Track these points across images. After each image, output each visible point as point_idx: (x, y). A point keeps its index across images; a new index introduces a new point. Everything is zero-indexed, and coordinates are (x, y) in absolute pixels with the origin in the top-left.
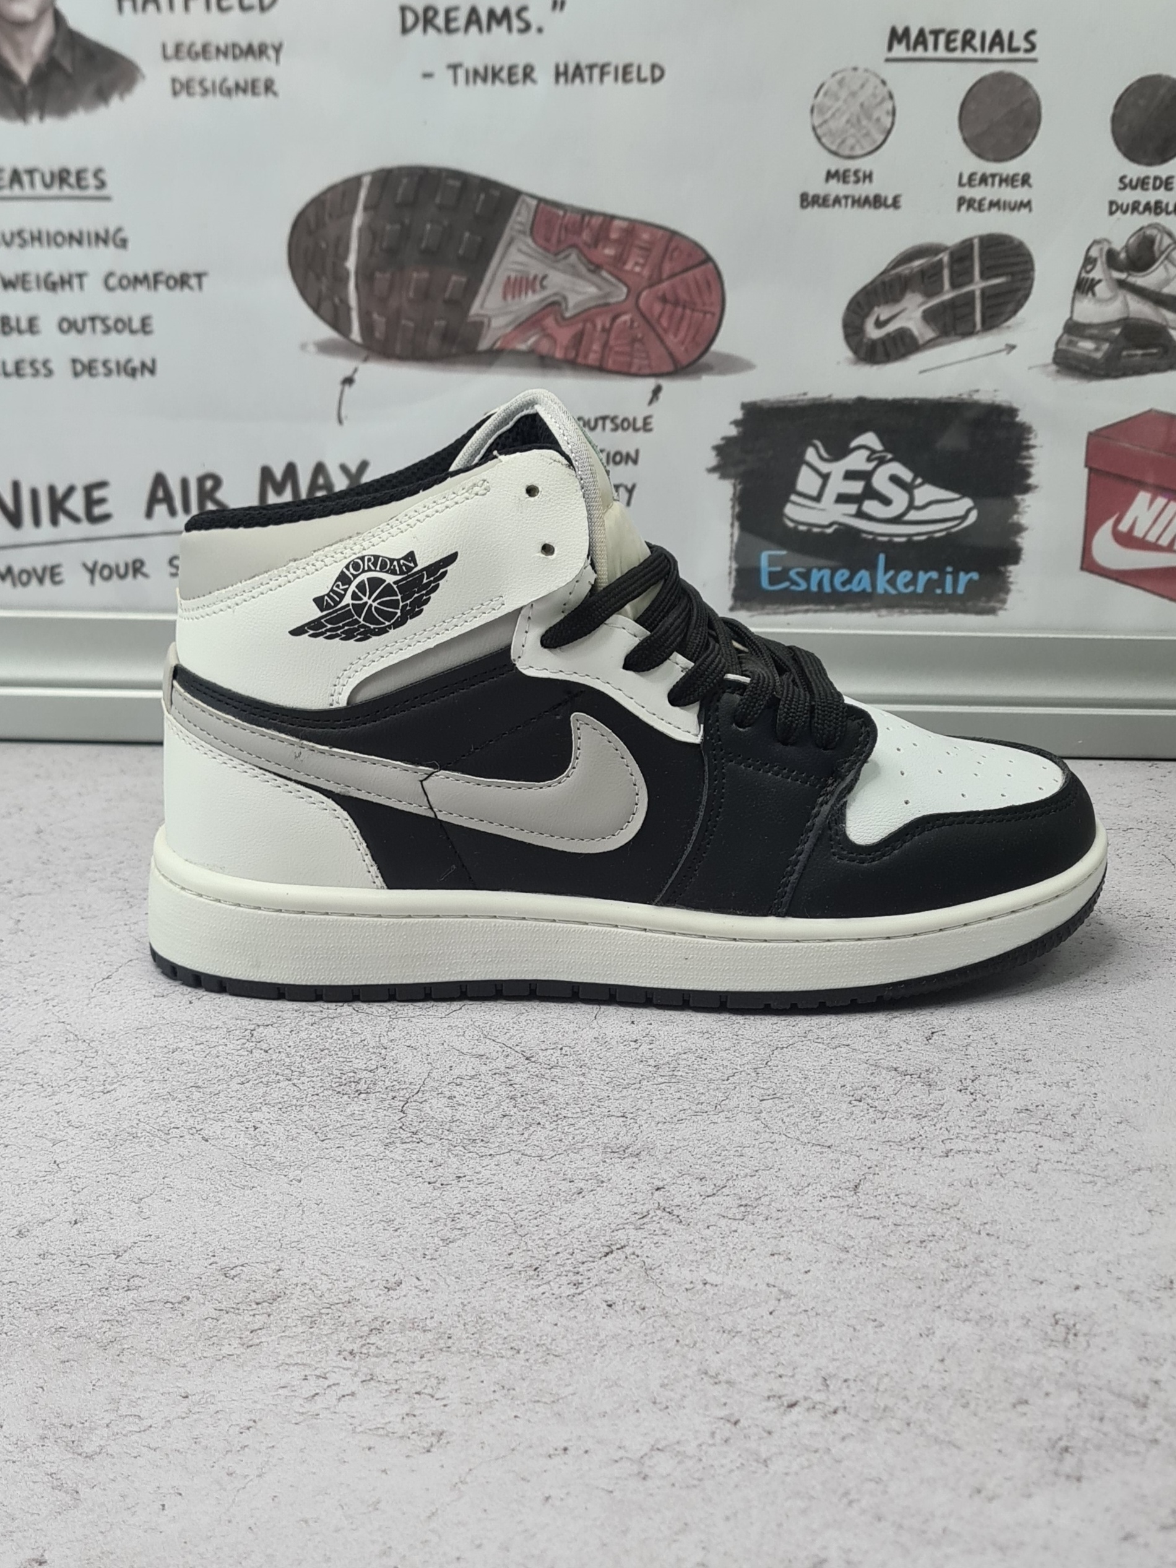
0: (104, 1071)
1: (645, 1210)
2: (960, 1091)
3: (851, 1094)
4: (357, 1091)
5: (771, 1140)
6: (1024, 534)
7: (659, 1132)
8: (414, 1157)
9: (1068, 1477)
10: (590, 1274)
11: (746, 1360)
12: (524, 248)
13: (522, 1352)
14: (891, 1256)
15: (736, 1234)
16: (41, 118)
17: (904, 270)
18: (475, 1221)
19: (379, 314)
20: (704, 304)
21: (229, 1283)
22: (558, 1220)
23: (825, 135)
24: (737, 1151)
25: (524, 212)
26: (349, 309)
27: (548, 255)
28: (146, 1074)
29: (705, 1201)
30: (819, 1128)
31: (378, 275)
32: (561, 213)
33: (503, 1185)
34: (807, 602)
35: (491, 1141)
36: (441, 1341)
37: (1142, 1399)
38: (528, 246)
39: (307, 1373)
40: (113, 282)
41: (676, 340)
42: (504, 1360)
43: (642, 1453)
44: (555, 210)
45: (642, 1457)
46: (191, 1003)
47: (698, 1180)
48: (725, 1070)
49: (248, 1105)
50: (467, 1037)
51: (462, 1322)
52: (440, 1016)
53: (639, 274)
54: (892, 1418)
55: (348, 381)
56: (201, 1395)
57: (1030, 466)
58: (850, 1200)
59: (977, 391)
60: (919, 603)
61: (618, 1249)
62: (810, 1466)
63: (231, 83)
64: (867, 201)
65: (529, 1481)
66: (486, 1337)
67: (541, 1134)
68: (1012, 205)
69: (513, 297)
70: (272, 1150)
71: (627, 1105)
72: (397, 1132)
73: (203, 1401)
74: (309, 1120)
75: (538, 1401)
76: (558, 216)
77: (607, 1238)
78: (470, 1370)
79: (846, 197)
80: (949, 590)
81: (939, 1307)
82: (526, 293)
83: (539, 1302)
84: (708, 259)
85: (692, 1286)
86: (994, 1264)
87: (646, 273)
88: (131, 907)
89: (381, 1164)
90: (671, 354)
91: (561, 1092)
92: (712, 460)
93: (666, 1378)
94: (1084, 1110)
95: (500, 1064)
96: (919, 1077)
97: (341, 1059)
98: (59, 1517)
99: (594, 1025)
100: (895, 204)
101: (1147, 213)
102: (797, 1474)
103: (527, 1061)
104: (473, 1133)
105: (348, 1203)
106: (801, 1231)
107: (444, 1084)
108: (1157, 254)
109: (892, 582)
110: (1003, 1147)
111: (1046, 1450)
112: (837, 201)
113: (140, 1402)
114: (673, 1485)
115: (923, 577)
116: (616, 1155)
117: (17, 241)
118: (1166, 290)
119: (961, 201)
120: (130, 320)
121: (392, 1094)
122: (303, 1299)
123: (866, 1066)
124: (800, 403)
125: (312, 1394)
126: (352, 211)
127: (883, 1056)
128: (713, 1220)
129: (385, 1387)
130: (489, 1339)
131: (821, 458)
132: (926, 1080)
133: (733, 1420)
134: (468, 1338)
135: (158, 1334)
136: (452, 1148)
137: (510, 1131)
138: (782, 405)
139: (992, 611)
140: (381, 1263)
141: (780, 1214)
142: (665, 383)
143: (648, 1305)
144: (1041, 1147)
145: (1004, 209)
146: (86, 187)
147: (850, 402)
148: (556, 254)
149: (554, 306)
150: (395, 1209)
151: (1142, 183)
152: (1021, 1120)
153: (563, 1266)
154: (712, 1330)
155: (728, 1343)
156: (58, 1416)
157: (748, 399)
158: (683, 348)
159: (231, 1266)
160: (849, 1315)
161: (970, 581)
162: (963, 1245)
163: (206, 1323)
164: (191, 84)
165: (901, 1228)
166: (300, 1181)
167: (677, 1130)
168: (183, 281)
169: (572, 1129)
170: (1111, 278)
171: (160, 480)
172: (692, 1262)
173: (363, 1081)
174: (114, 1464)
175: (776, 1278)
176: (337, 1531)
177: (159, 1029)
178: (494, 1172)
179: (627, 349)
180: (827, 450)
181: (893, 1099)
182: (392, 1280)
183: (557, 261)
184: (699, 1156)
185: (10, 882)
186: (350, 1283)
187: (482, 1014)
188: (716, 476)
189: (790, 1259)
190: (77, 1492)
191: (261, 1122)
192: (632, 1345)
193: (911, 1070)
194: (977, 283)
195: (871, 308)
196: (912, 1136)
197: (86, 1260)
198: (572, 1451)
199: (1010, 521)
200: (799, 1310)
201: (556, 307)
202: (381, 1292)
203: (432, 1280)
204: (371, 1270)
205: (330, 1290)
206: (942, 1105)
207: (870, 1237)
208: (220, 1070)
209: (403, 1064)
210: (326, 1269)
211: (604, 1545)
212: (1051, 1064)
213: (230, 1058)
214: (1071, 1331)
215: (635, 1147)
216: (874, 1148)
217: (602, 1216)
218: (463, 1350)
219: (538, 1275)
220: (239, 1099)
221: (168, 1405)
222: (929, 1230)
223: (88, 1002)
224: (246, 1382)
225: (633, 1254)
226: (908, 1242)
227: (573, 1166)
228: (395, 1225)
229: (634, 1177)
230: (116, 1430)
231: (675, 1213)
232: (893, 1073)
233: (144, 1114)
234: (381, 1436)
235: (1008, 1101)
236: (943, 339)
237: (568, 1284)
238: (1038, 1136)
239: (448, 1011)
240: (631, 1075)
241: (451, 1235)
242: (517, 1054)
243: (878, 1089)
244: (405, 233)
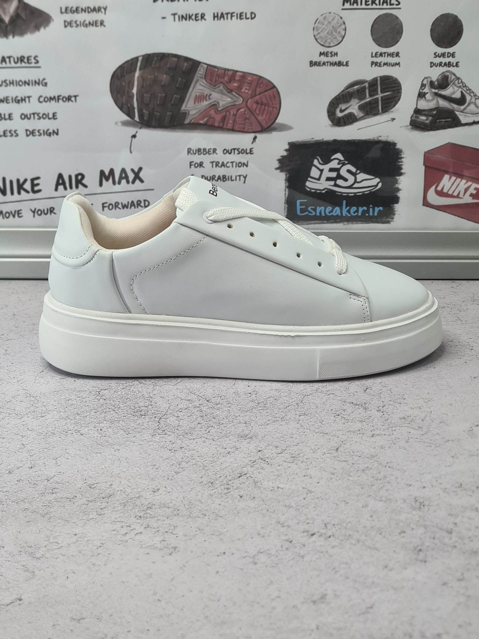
0: (41, 408)
1: (254, 459)
2: (378, 411)
3: (335, 413)
4: (141, 415)
5: (304, 431)
6: (400, 192)
7: (260, 429)
8: (163, 440)
9: (421, 561)
10: (233, 485)
11: (295, 517)
12: (202, 84)
13: (207, 515)
14: (351, 476)
15: (290, 468)
16: (13, 37)
17: (350, 90)
18: (188, 465)
19: (146, 110)
20: (273, 104)
21: (92, 490)
22: (220, 464)
23: (319, 38)
24: (290, 436)
25: (202, 70)
26: (134, 108)
27: (211, 86)
28: (58, 409)
29: (278, 455)
30: (322, 426)
31: (145, 95)
32: (216, 70)
33: (199, 451)
35: (194, 433)
36: (175, 512)
37: (450, 530)
38: (204, 83)
39: (123, 525)
40: (42, 99)
41: (262, 119)
42: (200, 519)
43: (254, 554)
44: (214, 69)
45: (254, 556)
46: (75, 381)
47: (275, 448)
48: (285, 404)
49: (98, 421)
50: (184, 393)
51: (183, 504)
52: (173, 385)
53: (247, 93)
54: (352, 539)
55: (134, 136)
56: (82, 534)
57: (402, 165)
58: (335, 454)
59: (381, 136)
60: (360, 219)
61: (244, 475)
62: (320, 558)
63: (87, 22)
64: (336, 63)
65: (210, 565)
66: (193, 510)
67: (213, 430)
68: (393, 64)
69: (198, 103)
70: (108, 438)
71: (247, 419)
72: (157, 430)
73: (82, 536)
74: (122, 426)
76: (215, 71)
77: (240, 471)
78: (187, 523)
79: (328, 62)
80: (371, 214)
81: (370, 496)
82: (203, 101)
83: (213, 496)
84: (274, 87)
85: (273, 489)
86: (392, 479)
87: (250, 93)
89: (151, 443)
90: (260, 124)
91: (221, 414)
92: (277, 165)
93: (263, 525)
94: (427, 418)
95: (197, 404)
96: (362, 406)
97: (134, 402)
98: (27, 582)
99: (234, 387)
100: (347, 64)
101: (445, 67)
102: (315, 561)
103: (207, 402)
104: (187, 430)
105: (138, 459)
106: (316, 467)
107: (175, 411)
108: (449, 82)
109: (349, 211)
110: (395, 433)
111: (413, 551)
112: (324, 64)
113: (58, 537)
114: (267, 566)
115: (361, 209)
116: (243, 438)
117: (4, 84)
118: (453, 96)
119: (372, 63)
120: (48, 114)
121: (154, 416)
122: (121, 496)
123: (341, 402)
124: (311, 142)
125: (125, 533)
126: (135, 71)
127: (347, 398)
128: (281, 463)
129: (154, 530)
130: (194, 510)
131: (320, 163)
132: (365, 407)
133: (290, 541)
134: (185, 510)
135: (64, 510)
136: (178, 436)
137: (201, 429)
139: (388, 222)
140: (151, 482)
141: (307, 460)
142: (258, 135)
143: (256, 496)
144: (410, 432)
145: (389, 66)
146: (31, 63)
147: (331, 142)
148: (215, 86)
150: (156, 461)
151: (443, 55)
152: (401, 422)
153: (222, 481)
154: (281, 506)
155: (288, 511)
156: (26, 543)
157: (291, 141)
158: (265, 121)
159: (93, 484)
160: (335, 499)
161: (379, 210)
162: (379, 471)
163: (83, 506)
164: (72, 23)
165: (355, 465)
166: (119, 450)
167: (267, 428)
168: (69, 99)
169: (225, 428)
170: (432, 92)
171: (60, 176)
172: (273, 479)
173: (143, 411)
174: (48, 561)
175: (306, 485)
176: (136, 586)
177: (63, 392)
178: (195, 446)
179: (243, 122)
180: (322, 161)
181: (351, 415)
182: (156, 488)
183: (215, 89)
184: (275, 438)
185: (3, 335)
186: (139, 490)
187: (189, 384)
188: (279, 171)
189: (311, 478)
190: (34, 572)
191: (103, 428)
192: (250, 512)
193: (358, 403)
194: (379, 95)
195: (338, 105)
196: (359, 429)
197: (36, 482)
198: (227, 554)
199: (395, 187)
200: (315, 498)
201: (215, 106)
202: (151, 493)
203: (171, 488)
204: (147, 484)
205: (131, 492)
206: (371, 417)
207: (343, 469)
208: (87, 407)
209: (159, 404)
210: (129, 484)
211: (240, 590)
212: (414, 400)
213: (91, 402)
214: (422, 504)
215: (250, 435)
216: (344, 434)
217: (238, 462)
218: (184, 515)
219: (213, 486)
220: (95, 419)
221: (69, 538)
222: (366, 466)
223: (34, 381)
224: (99, 529)
225: (250, 476)
226: (358, 470)
227: (226, 442)
228: (157, 467)
229: (250, 446)
230: (49, 548)
231: (266, 460)
232: (351, 404)
233: (57, 425)
234: (152, 549)
235: (397, 415)
236: (367, 116)
237: (225, 489)
238: (409, 428)
239: (176, 383)
240: (249, 406)
241: (179, 470)
242: (203, 399)
243: (345, 411)
244: (156, 79)
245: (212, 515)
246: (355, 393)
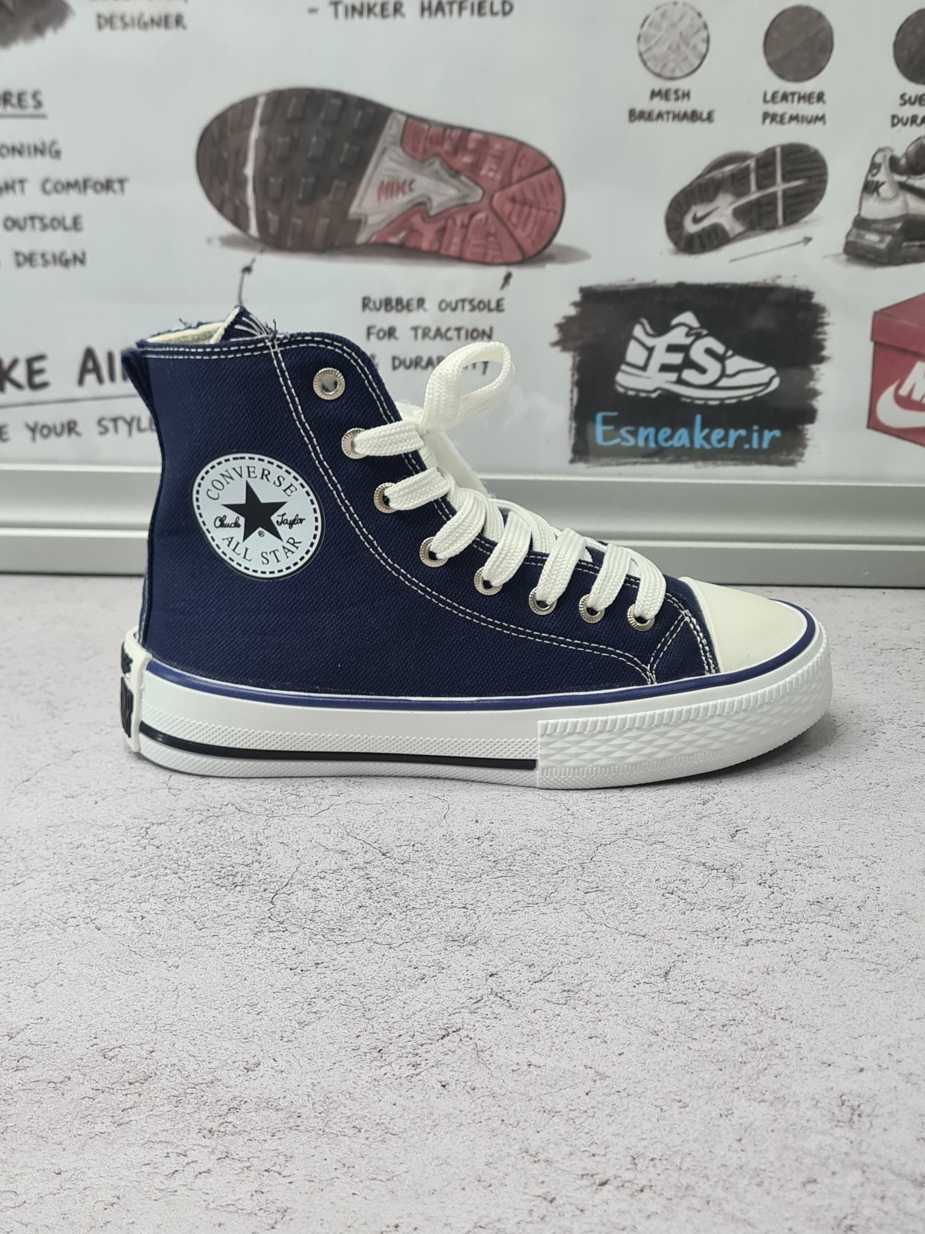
0: (15, 865)
1: (479, 995)
2: (760, 884)
3: (664, 887)
4: (234, 884)
5: (593, 930)
6: (819, 398)
7: (495, 922)
8: (279, 945)
10: (427, 1056)
11: (564, 1139)
12: (395, 157)
13: (363, 1130)
14: (696, 1039)
15: (559, 1018)
17: (717, 174)
18: (329, 1005)
19: (273, 213)
20: (547, 204)
21: (106, 1064)
22: (402, 1005)
23: (650, 59)
24: (563, 940)
25: (395, 126)
26: (247, 209)
27: (415, 162)
28: (52, 868)
29: (533, 986)
30: (635, 918)
31: (272, 180)
32: (426, 127)
33: (355, 972)
34: (635, 456)
35: (348, 930)
36: (291, 1120)
37: (919, 1179)
39: (169, 1150)
40: (49, 187)
41: (524, 234)
42: (346, 1138)
44: (421, 125)
46: (96, 803)
47: (527, 967)
48: (554, 865)
49: (138, 896)
50: (333, 835)
51: (311, 1101)
52: (311, 815)
53: (492, 179)
54: (694, 1196)
55: (247, 270)
56: (73, 1172)
57: (824, 340)
58: (661, 986)
59: (779, 277)
60: (732, 456)
61: (454, 1032)
63: (147, 18)
64: (686, 115)
66: (332, 1116)
67: (391, 923)
68: (809, 119)
69: (387, 198)
70: (155, 938)
71: (468, 898)
73: (74, 1177)
74: (190, 911)
75: (375, 1179)
76: (424, 129)
77: (445, 1022)
78: (316, 1148)
79: (668, 113)
80: (755, 445)
81: (738, 1089)
82: (397, 195)
83: (381, 1083)
84: (550, 166)
85: (518, 1067)
86: (788, 1048)
87: (498, 177)
88: (54, 717)
89: (250, 951)
90: (520, 247)
91: (411, 885)
92: (555, 335)
93: (490, 1156)
94: (869, 902)
95: (360, 860)
96: (724, 872)
97: (222, 855)
99: (443, 823)
100: (710, 118)
103: (384, 857)
104: (332, 922)
105: (218, 988)
106: (617, 1015)
107: (310, 878)
109: (707, 438)
110: (797, 936)
111: (833, 1229)
112: (660, 115)
113: (18, 1178)
115: (733, 435)
116: (456, 943)
119: (766, 116)
120: (64, 219)
121: (264, 887)
122: (171, 1080)
123: (678, 861)
124: (629, 288)
125: (172, 1171)
126: (249, 126)
127: (693, 852)
128: (539, 1004)
129: (240, 1165)
130: (334, 1118)
131: (647, 334)
132: (730, 874)
133: (550, 1198)
134: (315, 1117)
135: (39, 1112)
136: (313, 937)
137: (365, 921)
138: (614, 289)
139: (792, 463)
140: (243, 1045)
141: (598, 999)
142: (515, 271)
143: (478, 1086)
144: (830, 936)
145: (802, 122)
146: (26, 107)
147: (671, 287)
148: (423, 161)
149: (420, 207)
151: (920, 100)
152: (812, 911)
153: (404, 1047)
154: (534, 1110)
155: (548, 1122)
157: (585, 284)
158: (529, 241)
159: (110, 1047)
160: (656, 1096)
161: (774, 438)
162: (760, 1029)
163: (84, 1102)
164: (114, 19)
165: (706, 1012)
166: (177, 968)
167: (511, 920)
168: (108, 186)
169: (419, 919)
170: (893, 180)
171: (89, 354)
172: (519, 1044)
173: (240, 874)
175: (593, 1060)
177: (67, 827)
178: (348, 959)
179: (483, 242)
180: (652, 327)
181: (701, 892)
182: (252, 1061)
183: (423, 168)
184: (529, 945)
186: (215, 1064)
187: (347, 813)
188: (557, 349)
189: (606, 1042)
191: (148, 912)
192: (462, 1124)
193: (717, 865)
194: (779, 185)
195: (689, 207)
196: (717, 926)
198: (403, 1228)
199: (807, 387)
200: (613, 1091)
201: (423, 207)
202: (241, 1073)
203: (287, 1061)
204: (234, 1051)
205: (196, 1070)
206: (744, 897)
207: (678, 1021)
208: (117, 864)
209: (275, 859)
210: (194, 1050)
212: (840, 860)
213: (126, 853)
214: (856, 1111)
215: (474, 936)
216: (684, 937)
217: (441, 1000)
218: (310, 1129)
219: (381, 1057)
220: (131, 891)
221: (42, 1181)
222: (730, 1015)
223: (8, 802)
224: (114, 1159)
225: (467, 1036)
226: (712, 1026)
227: (418, 953)
228: (258, 1008)
229: (471, 963)
231: (506, 997)
232: (702, 868)
233: (47, 904)
234: (231, 1212)
235: (803, 893)
236: (751, 233)
237: (408, 1065)
238: (828, 926)
239: (318, 811)
240: (473, 869)
241: (307, 1019)
242: (375, 850)
243: (688, 882)
244: (295, 144)
245: (374, 1130)
246: (711, 842)
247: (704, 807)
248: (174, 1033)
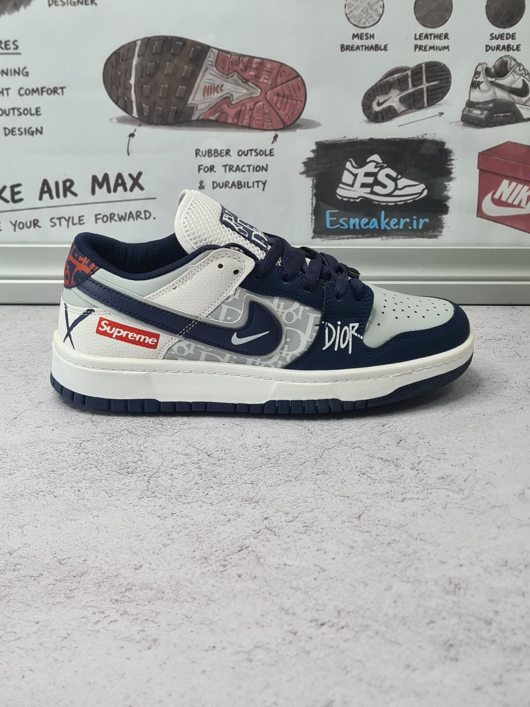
0: (10, 464)
1: (259, 529)
2: (412, 469)
3: (360, 471)
4: (128, 472)
5: (321, 494)
6: (450, 200)
7: (268, 491)
8: (152, 504)
9: (452, 659)
10: (231, 561)
11: (302, 602)
12: (212, 73)
13: (197, 599)
14: (374, 550)
15: (301, 541)
17: (390, 79)
18: (179, 535)
19: (146, 104)
20: (297, 96)
21: (61, 567)
22: (218, 535)
23: (351, 18)
24: (304, 500)
25: (212, 56)
26: (132, 102)
27: (223, 75)
28: (30, 465)
29: (288, 524)
30: (344, 488)
31: (145, 86)
32: (229, 56)
33: (193, 517)
34: (348, 234)
35: (189, 496)
36: (159, 594)
37: (489, 621)
38: (215, 72)
39: (95, 610)
40: (22, 92)
41: (284, 114)
42: (188, 603)
43: (250, 649)
44: (226, 55)
45: (250, 651)
47: (285, 514)
48: (301, 460)
49: (76, 480)
50: (181, 445)
51: (170, 585)
52: (169, 435)
53: (266, 83)
54: (370, 630)
55: (132, 135)
56: (45, 622)
57: (451, 168)
58: (357, 523)
59: (426, 134)
60: (402, 233)
61: (245, 548)
62: (329, 655)
64: (372, 47)
65: (196, 663)
66: (180, 592)
67: (212, 492)
68: (440, 48)
69: (208, 95)
70: (86, 501)
71: (254, 478)
73: (46, 625)
74: (104, 487)
76: (227, 58)
77: (241, 543)
78: (172, 608)
79: (362, 46)
80: (415, 227)
81: (395, 576)
82: (214, 93)
83: (206, 575)
84: (298, 76)
85: (279, 566)
86: (423, 554)
87: (269, 83)
89: (136, 508)
90: (282, 120)
91: (223, 472)
92: (302, 168)
93: (264, 611)
94: (470, 478)
95: (196, 459)
96: (393, 462)
97: (121, 457)
99: (241, 439)
100: (385, 48)
101: (504, 50)
102: (323, 658)
103: (208, 457)
104: (181, 492)
105: (120, 527)
106: (332, 539)
107: (169, 469)
108: (509, 69)
110: (430, 496)
111: (442, 646)
112: (358, 48)
113: (16, 625)
114: (264, 664)
115: (402, 221)
116: (247, 502)
118: (514, 86)
119: (416, 47)
120: (31, 109)
121: (144, 474)
122: (96, 575)
123: (368, 457)
124: (343, 142)
125: (97, 621)
126: (133, 57)
127: (376, 452)
128: (291, 534)
129: (132, 618)
130: (182, 593)
131: (353, 167)
132: (396, 464)
133: (294, 632)
134: (172, 593)
135: (26, 592)
136: (170, 500)
137: (198, 491)
138: (334, 142)
139: (436, 237)
140: (133, 556)
141: (323, 530)
142: (279, 133)
143: (257, 576)
144: (448, 496)
145: (436, 50)
146: (9, 49)
147: (366, 141)
148: (227, 75)
149: (227, 99)
150: (142, 530)
151: (501, 37)
152: (439, 483)
153: (218, 557)
154: (287, 588)
155: (294, 594)
157: (318, 140)
158: (287, 117)
159: (63, 558)
160: (352, 580)
161: (425, 222)
162: (408, 545)
163: (50, 587)
164: (57, 1)
165: (380, 536)
166: (98, 517)
167: (277, 490)
168: (54, 91)
169: (228, 489)
170: (487, 80)
171: (45, 183)
172: (280, 554)
173: (131, 467)
174: (2, 656)
175: (319, 562)
176: (104, 688)
177: (37, 443)
178: (189, 511)
179: (261, 118)
180: (356, 164)
181: (380, 473)
182: (138, 565)
183: (228, 78)
184: (286, 502)
186: (118, 567)
187: (189, 434)
188: (304, 176)
189: (326, 553)
191: (82, 488)
192: (248, 596)
193: (389, 459)
194: (425, 84)
195: (375, 97)
196: (387, 492)
198: (217, 648)
199: (443, 194)
200: (329, 577)
201: (228, 99)
202: (132, 571)
203: (157, 565)
204: (128, 560)
205: (108, 570)
206: (403, 476)
207: (365, 541)
208: (65, 463)
209: (150, 459)
210: (107, 559)
211: (229, 694)
212: (456, 455)
213: (69, 457)
214: (457, 587)
217: (239, 532)
218: (169, 599)
219: (207, 562)
220: (72, 477)
221: (29, 627)
222: (393, 538)
223: (5, 430)
224: (66, 615)
225: (252, 550)
226: (382, 544)
227: (227, 508)
228: (141, 538)
229: (255, 513)
230: (4, 639)
231: (273, 530)
232: (381, 460)
233: (28, 484)
234: (127, 641)
235: (434, 473)
236: (409, 111)
237: (221, 566)
238: (448, 491)
239: (173, 433)
240: (257, 463)
241: (167, 542)
242: (204, 453)
243: (373, 468)
244: (157, 67)
245: (203, 599)
246: (386, 447)
247: (383, 428)
248: (97, 551)
